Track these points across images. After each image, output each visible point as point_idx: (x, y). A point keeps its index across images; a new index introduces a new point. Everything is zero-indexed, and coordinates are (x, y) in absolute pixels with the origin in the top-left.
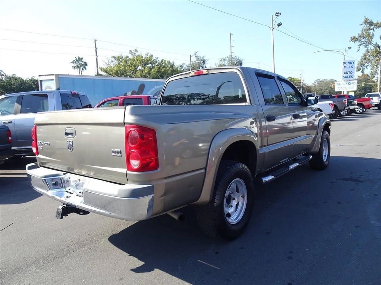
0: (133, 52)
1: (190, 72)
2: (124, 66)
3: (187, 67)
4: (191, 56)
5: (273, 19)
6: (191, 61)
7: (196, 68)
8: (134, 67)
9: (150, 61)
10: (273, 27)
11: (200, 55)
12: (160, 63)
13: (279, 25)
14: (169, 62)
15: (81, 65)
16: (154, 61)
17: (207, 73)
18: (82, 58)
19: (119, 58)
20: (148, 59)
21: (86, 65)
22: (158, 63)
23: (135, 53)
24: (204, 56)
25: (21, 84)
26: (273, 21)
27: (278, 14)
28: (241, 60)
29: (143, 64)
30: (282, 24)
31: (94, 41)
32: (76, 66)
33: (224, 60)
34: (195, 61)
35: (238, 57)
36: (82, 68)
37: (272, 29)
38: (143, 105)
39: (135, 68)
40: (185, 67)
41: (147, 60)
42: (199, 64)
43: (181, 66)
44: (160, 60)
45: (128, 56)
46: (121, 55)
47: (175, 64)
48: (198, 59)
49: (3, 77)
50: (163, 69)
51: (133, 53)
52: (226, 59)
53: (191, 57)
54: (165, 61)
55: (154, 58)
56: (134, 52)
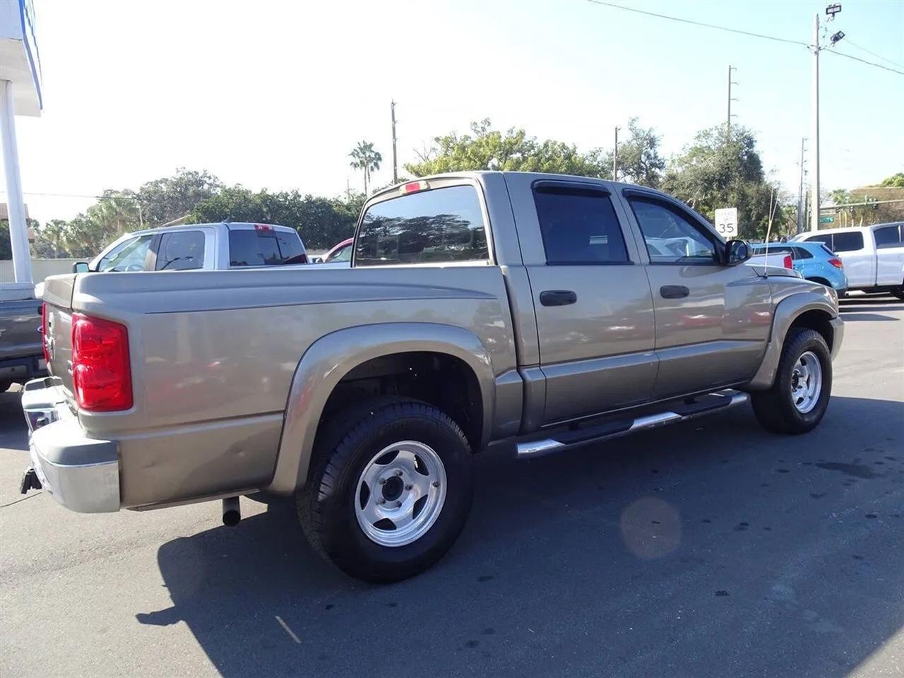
0: (480, 125)
1: (399, 187)
2: (457, 160)
3: (607, 157)
4: (616, 129)
5: (818, 23)
6: (616, 141)
7: (630, 157)
8: (480, 160)
9: (519, 145)
10: (818, 44)
11: (644, 126)
12: (542, 148)
13: (837, 38)
14: (564, 146)
15: (371, 159)
16: (528, 145)
17: (426, 187)
18: (371, 145)
19: (447, 143)
20: (513, 141)
21: (380, 159)
22: (536, 149)
23: (483, 129)
24: (651, 128)
25: (240, 204)
26: (818, 29)
27: (833, 10)
28: (752, 134)
29: (501, 154)
30: (844, 35)
31: (390, 104)
32: (359, 162)
33: (707, 135)
34: (630, 140)
35: (741, 127)
36: (370, 166)
37: (816, 49)
38: (126, 272)
39: (483, 164)
40: (603, 157)
41: (509, 143)
42: (640, 147)
43: (594, 155)
44: (540, 143)
45: (469, 135)
46: (452, 134)
47: (577, 151)
48: (637, 135)
49: (218, 189)
50: (547, 164)
51: (479, 129)
52: (711, 133)
53: (618, 132)
54: (555, 143)
55: (527, 138)
56: (483, 126)
